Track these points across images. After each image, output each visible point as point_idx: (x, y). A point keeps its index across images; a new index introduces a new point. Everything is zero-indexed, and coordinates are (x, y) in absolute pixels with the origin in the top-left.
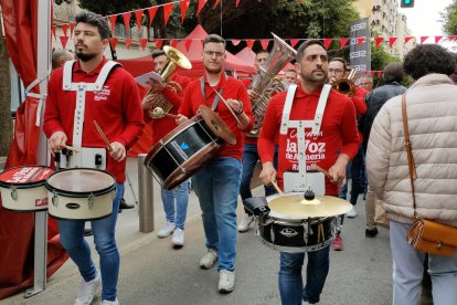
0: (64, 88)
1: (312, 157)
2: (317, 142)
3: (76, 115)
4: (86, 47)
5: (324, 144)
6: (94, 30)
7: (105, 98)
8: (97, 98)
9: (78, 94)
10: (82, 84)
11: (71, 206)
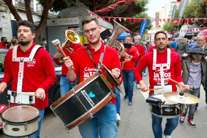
0: (13, 60)
1: (166, 79)
2: (167, 72)
3: (19, 75)
4: (25, 37)
5: (170, 73)
6: (28, 29)
7: (33, 66)
8: (29, 66)
9: (20, 63)
10: (22, 58)
11: (15, 130)
